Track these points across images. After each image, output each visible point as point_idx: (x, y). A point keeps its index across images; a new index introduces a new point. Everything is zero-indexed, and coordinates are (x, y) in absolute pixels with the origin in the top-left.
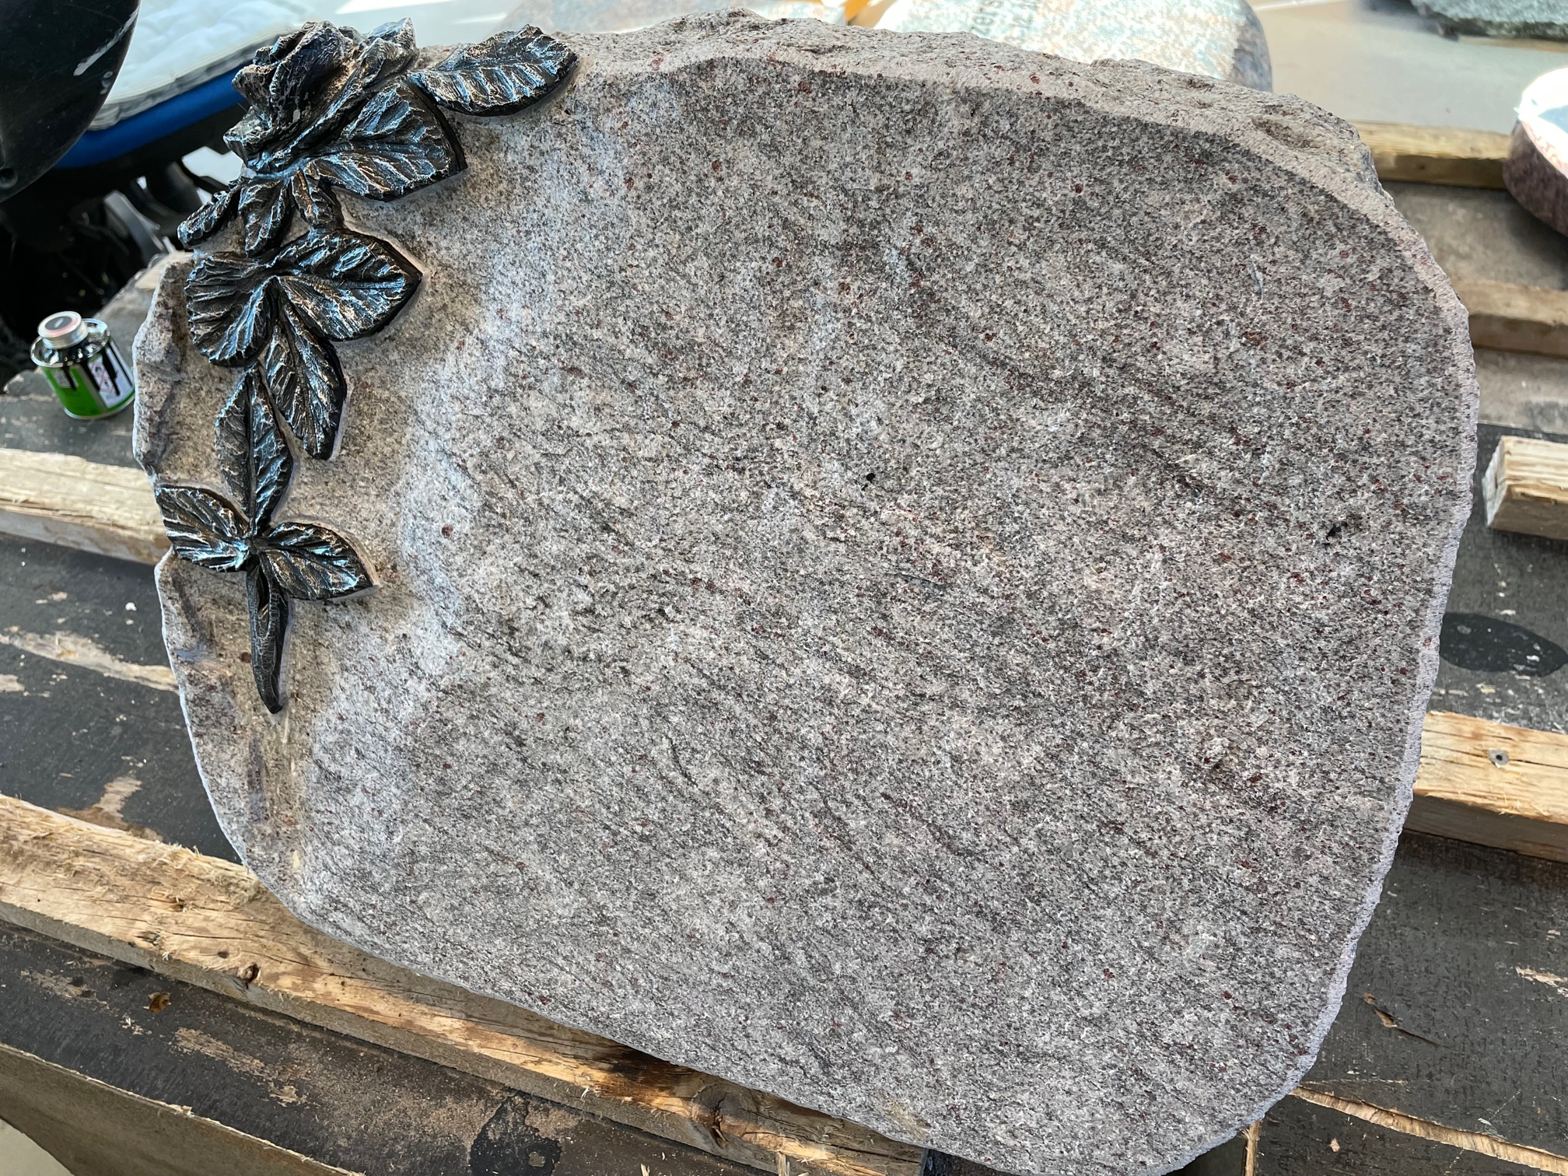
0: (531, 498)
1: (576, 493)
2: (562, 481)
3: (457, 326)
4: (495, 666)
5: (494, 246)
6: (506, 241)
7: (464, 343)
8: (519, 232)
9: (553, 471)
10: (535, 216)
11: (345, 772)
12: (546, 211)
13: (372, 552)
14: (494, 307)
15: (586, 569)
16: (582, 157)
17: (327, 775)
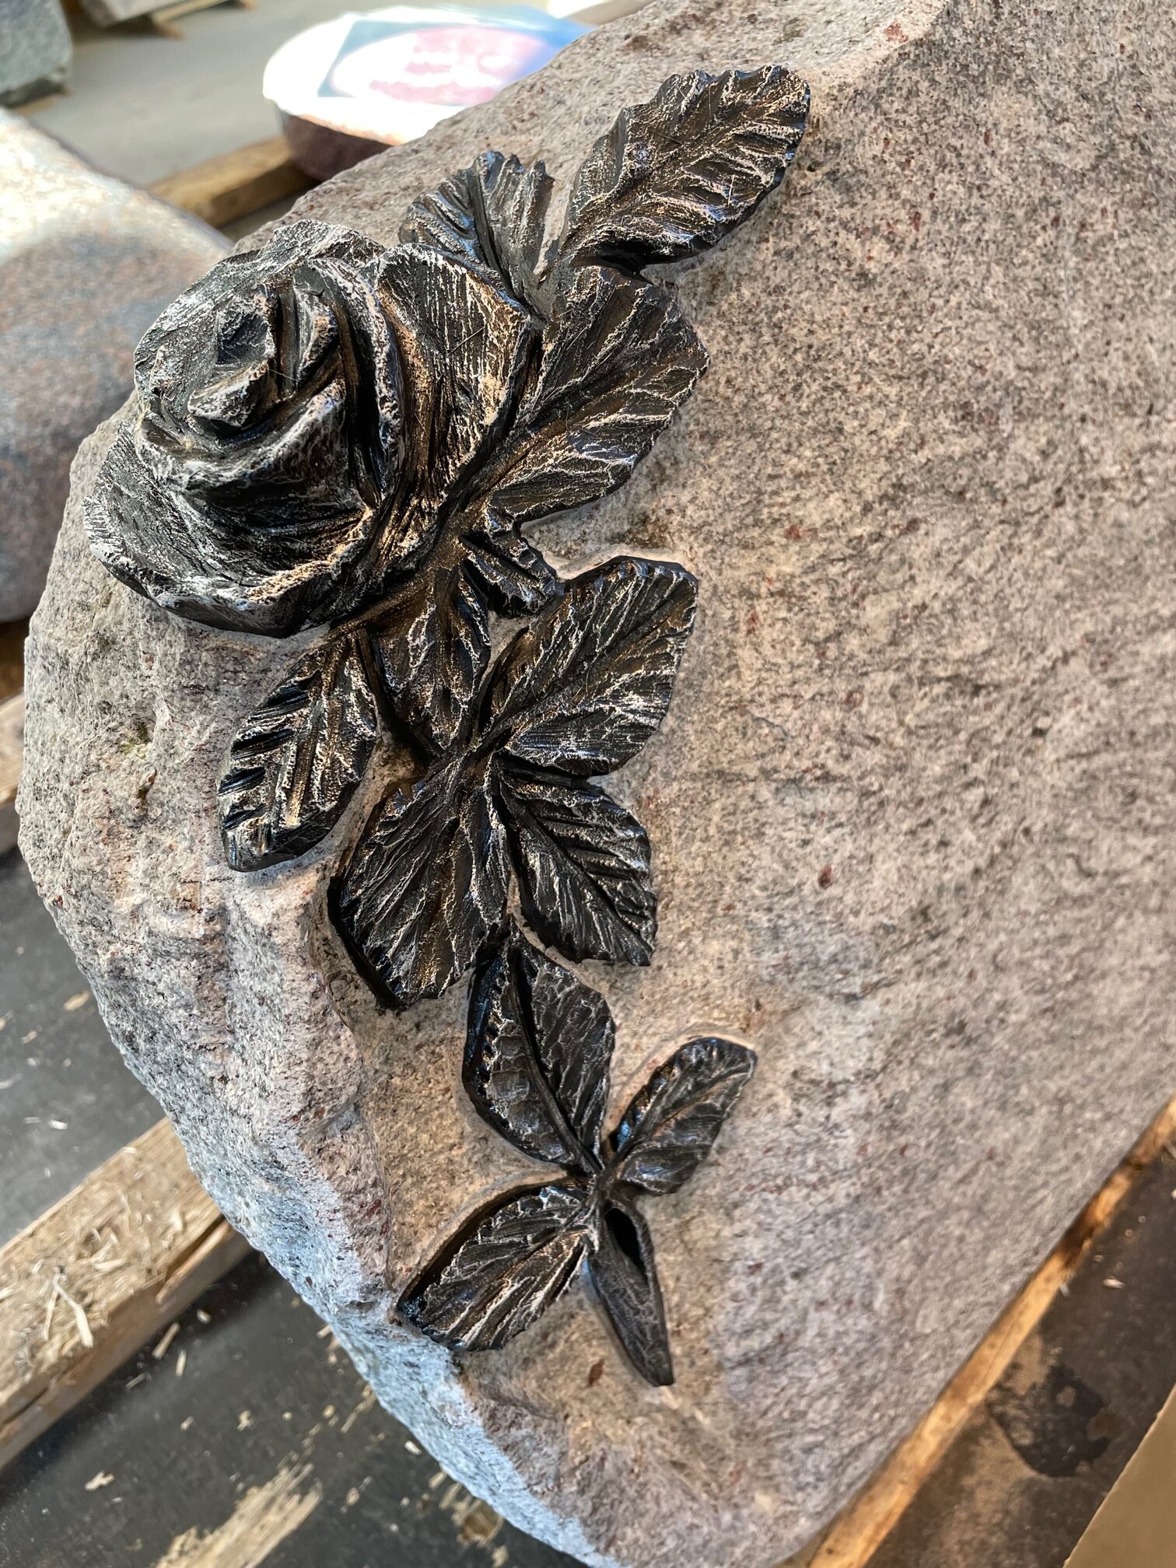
0: (899, 740)
1: (939, 680)
2: (921, 684)
3: (737, 603)
4: (919, 975)
5: (751, 446)
6: (768, 424)
7: (754, 619)
8: (782, 398)
9: (909, 679)
10: (799, 357)
11: (784, 1323)
12: (813, 340)
13: (727, 1019)
14: (777, 535)
15: (969, 760)
16: (844, 225)
17: (759, 1358)
